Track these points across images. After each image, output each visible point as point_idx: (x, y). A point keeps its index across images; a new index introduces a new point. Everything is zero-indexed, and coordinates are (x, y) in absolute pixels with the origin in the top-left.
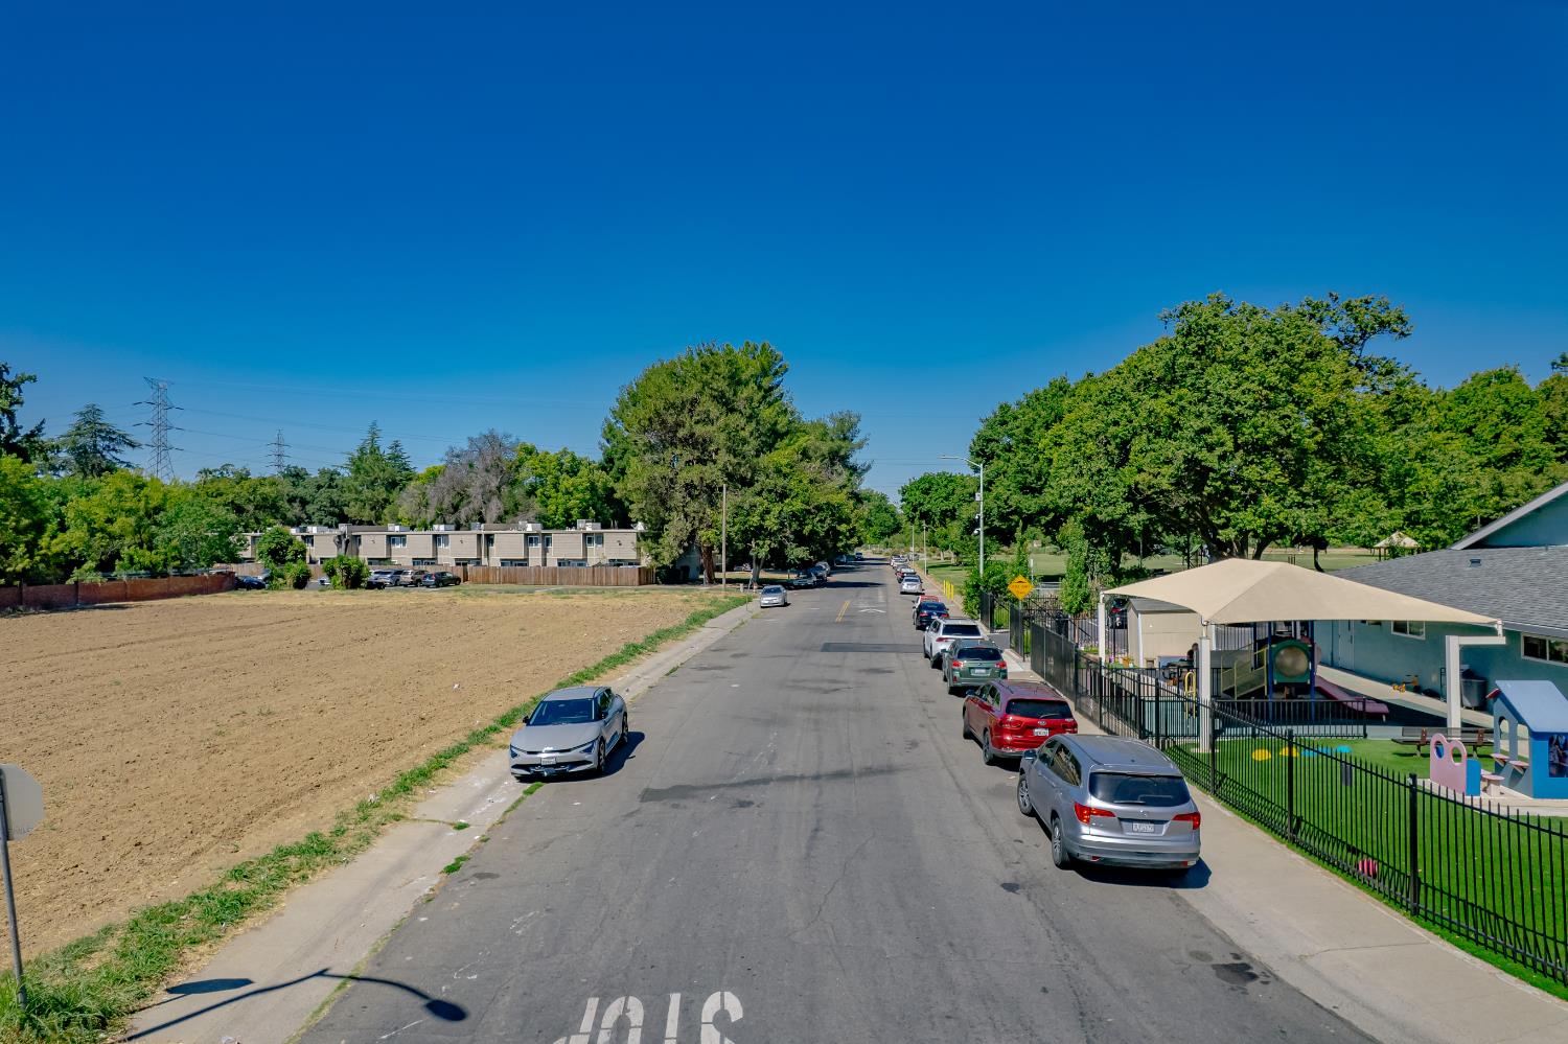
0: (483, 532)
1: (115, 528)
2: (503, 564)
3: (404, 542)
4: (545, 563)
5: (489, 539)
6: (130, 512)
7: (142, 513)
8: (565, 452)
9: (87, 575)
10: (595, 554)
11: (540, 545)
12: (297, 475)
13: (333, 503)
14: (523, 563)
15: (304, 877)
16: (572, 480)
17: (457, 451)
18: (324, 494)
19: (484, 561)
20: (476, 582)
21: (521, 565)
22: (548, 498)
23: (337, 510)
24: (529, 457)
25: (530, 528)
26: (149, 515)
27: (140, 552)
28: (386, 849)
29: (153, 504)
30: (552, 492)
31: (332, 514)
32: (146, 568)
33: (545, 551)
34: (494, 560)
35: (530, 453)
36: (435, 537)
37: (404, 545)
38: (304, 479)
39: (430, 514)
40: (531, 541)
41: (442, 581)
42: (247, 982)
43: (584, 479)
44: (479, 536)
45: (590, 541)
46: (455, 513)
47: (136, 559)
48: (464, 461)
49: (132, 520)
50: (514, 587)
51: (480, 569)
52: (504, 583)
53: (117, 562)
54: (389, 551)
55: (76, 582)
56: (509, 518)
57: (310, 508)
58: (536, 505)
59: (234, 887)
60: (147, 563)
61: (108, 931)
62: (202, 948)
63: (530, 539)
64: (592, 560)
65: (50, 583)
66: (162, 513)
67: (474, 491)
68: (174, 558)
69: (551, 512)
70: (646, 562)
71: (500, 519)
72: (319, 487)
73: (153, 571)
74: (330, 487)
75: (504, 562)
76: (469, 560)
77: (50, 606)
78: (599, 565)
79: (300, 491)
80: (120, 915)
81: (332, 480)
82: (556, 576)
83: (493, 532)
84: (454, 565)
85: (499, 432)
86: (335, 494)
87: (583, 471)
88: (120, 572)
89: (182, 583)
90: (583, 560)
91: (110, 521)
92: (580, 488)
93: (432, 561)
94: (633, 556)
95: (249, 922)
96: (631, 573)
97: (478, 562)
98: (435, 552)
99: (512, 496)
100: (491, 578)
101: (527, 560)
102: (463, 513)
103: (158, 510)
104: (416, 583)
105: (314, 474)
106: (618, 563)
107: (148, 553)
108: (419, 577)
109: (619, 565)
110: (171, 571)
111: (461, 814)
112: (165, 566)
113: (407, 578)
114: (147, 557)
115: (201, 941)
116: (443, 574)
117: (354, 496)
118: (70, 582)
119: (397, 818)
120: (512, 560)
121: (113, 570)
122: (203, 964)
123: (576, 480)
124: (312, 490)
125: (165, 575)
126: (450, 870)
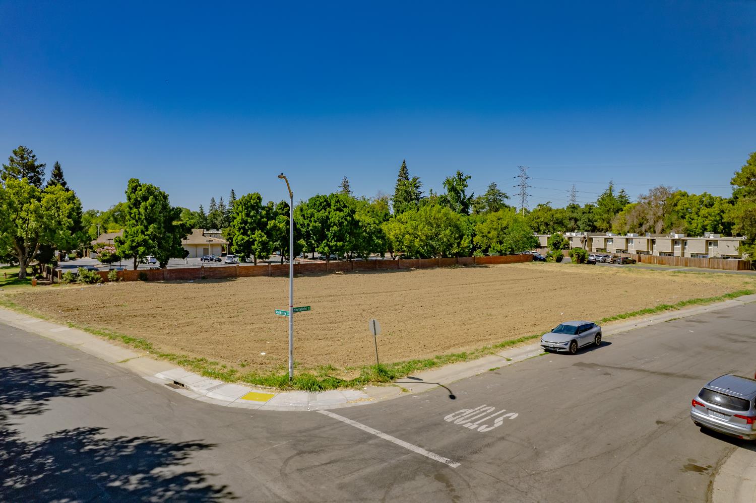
0: (650, 238)
1: (489, 235)
2: (660, 254)
3: (612, 242)
4: (683, 255)
5: (653, 241)
6: (495, 229)
7: (500, 230)
8: (705, 194)
9: (478, 254)
10: (713, 251)
11: (680, 246)
12: (574, 208)
13: (589, 221)
14: (670, 254)
15: (453, 362)
16: (708, 210)
17: (644, 197)
18: (586, 216)
19: (651, 252)
20: (644, 262)
21: (670, 255)
22: (693, 219)
23: (591, 224)
24: (682, 198)
25: (676, 237)
26: (502, 230)
27: (497, 245)
28: (481, 361)
29: (504, 226)
30: (695, 217)
31: (589, 225)
32: (499, 252)
33: (683, 249)
34: (656, 253)
35: (683, 196)
36: (627, 240)
37: (613, 243)
38: (577, 209)
39: (627, 228)
40: (676, 243)
41: (626, 261)
42: (422, 380)
43: (716, 209)
44: (648, 240)
45: (710, 244)
46: (640, 228)
47: (495, 249)
48: (647, 201)
49: (496, 232)
50: (663, 266)
51: (647, 256)
52: (659, 264)
53: (490, 249)
54: (606, 245)
55: (475, 256)
56: (668, 231)
57: (579, 223)
58: (685, 224)
59: (435, 360)
60: (499, 250)
61: (404, 362)
62: (419, 371)
63: (675, 242)
64: (711, 254)
65: (466, 256)
66: (507, 230)
67: (650, 217)
68: (509, 248)
69: (693, 227)
70: (745, 257)
71: (663, 231)
72: (583, 213)
73: (501, 253)
74: (589, 212)
75: (660, 253)
76: (643, 251)
77: (466, 265)
78: (714, 258)
79: (575, 215)
80: (408, 359)
81: (590, 209)
82: (687, 262)
83: (655, 238)
84: (636, 253)
85: (666, 186)
86: (591, 216)
87: (716, 204)
88: (490, 253)
89: (512, 258)
90: (705, 254)
91: (489, 233)
92: (713, 214)
93: (625, 251)
94: (736, 254)
95: (432, 369)
96: (733, 262)
97: (648, 253)
98: (627, 246)
99: (669, 219)
100: (652, 261)
101: (673, 253)
102: (643, 228)
103: (506, 227)
104: (614, 262)
105: (583, 206)
106: (726, 257)
107: (499, 246)
108: (615, 259)
109: (727, 258)
110: (508, 253)
111: (512, 357)
112: (506, 251)
113: (609, 259)
114: (499, 247)
115: (419, 370)
116: (627, 258)
117: (599, 217)
118: (473, 256)
119: (492, 353)
120: (665, 253)
121: (488, 252)
122: (417, 374)
123: (710, 210)
124: (580, 214)
125: (505, 254)
126: (491, 370)
